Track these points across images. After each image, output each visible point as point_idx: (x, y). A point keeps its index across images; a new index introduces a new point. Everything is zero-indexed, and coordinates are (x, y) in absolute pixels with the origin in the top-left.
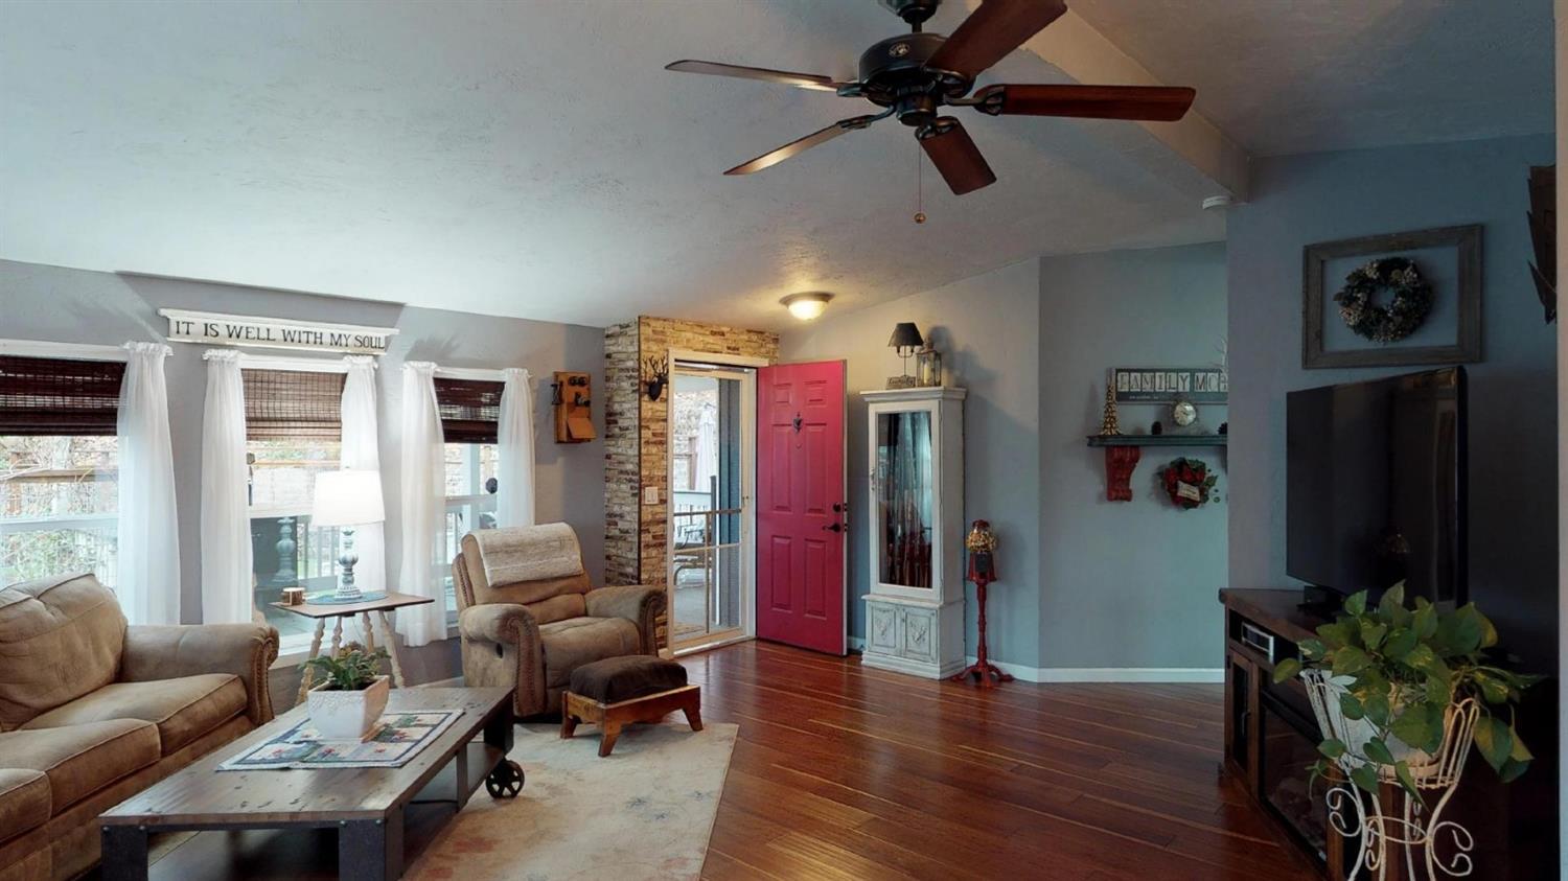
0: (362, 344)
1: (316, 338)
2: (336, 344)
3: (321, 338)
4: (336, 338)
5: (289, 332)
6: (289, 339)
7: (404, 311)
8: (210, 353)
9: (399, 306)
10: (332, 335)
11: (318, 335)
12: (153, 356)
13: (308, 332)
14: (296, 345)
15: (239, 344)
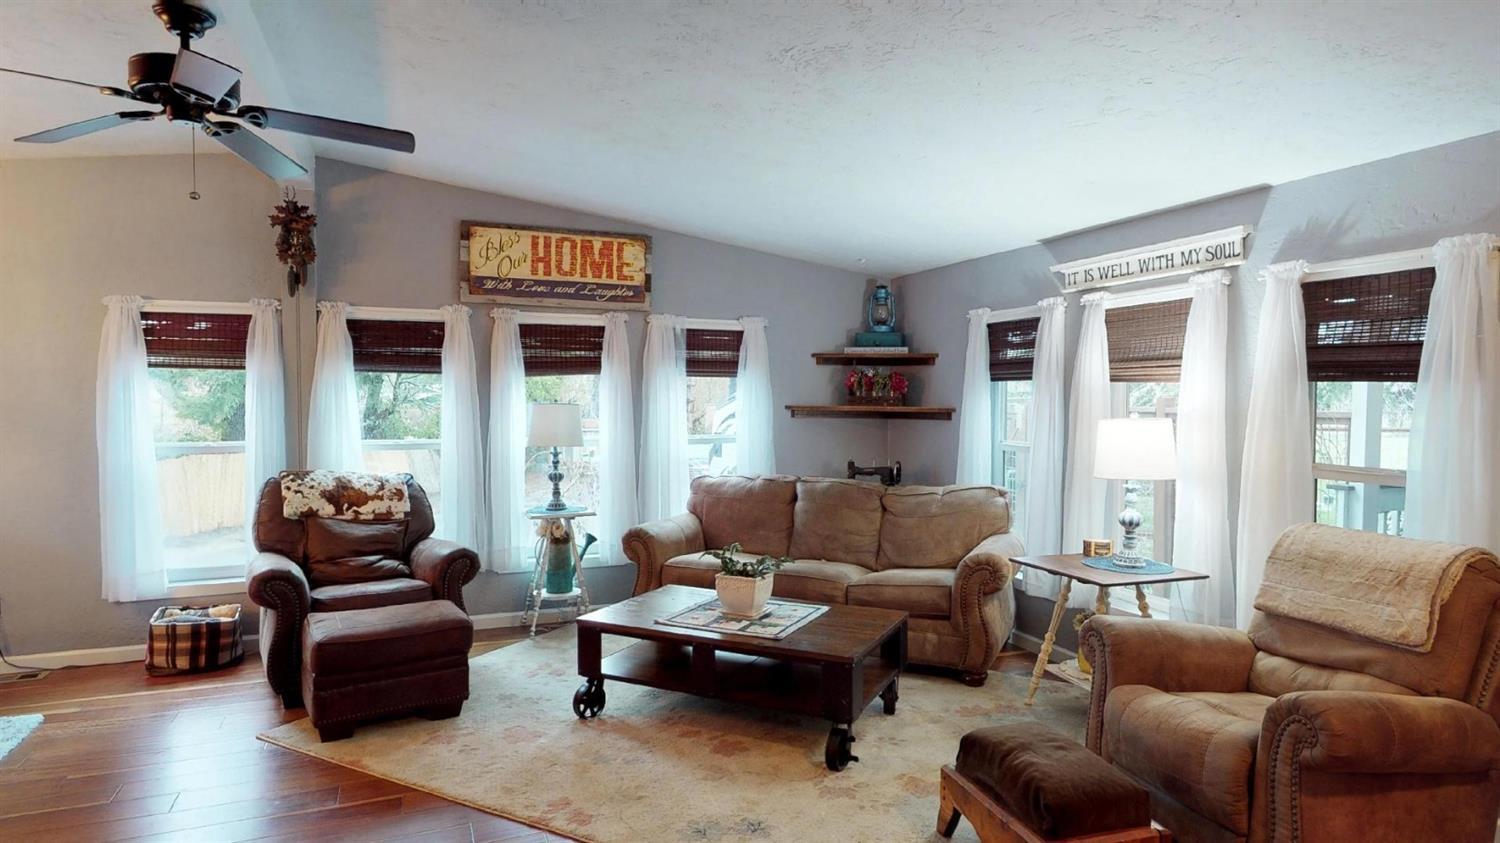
0: (1214, 256)
1: (1167, 260)
2: (1187, 263)
3: (1172, 260)
4: (1187, 255)
5: (1144, 262)
6: (1145, 269)
7: (1273, 194)
8: (1086, 298)
9: (1264, 190)
10: (1183, 253)
11: (1170, 258)
12: (1053, 308)
13: (1160, 257)
14: (1150, 274)
15: (1107, 285)
